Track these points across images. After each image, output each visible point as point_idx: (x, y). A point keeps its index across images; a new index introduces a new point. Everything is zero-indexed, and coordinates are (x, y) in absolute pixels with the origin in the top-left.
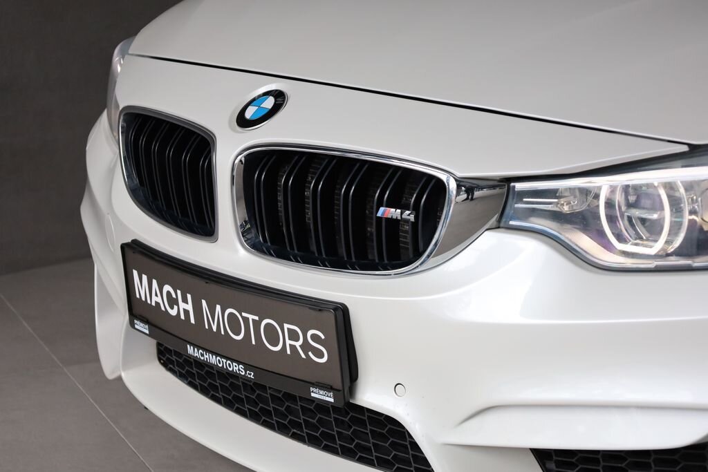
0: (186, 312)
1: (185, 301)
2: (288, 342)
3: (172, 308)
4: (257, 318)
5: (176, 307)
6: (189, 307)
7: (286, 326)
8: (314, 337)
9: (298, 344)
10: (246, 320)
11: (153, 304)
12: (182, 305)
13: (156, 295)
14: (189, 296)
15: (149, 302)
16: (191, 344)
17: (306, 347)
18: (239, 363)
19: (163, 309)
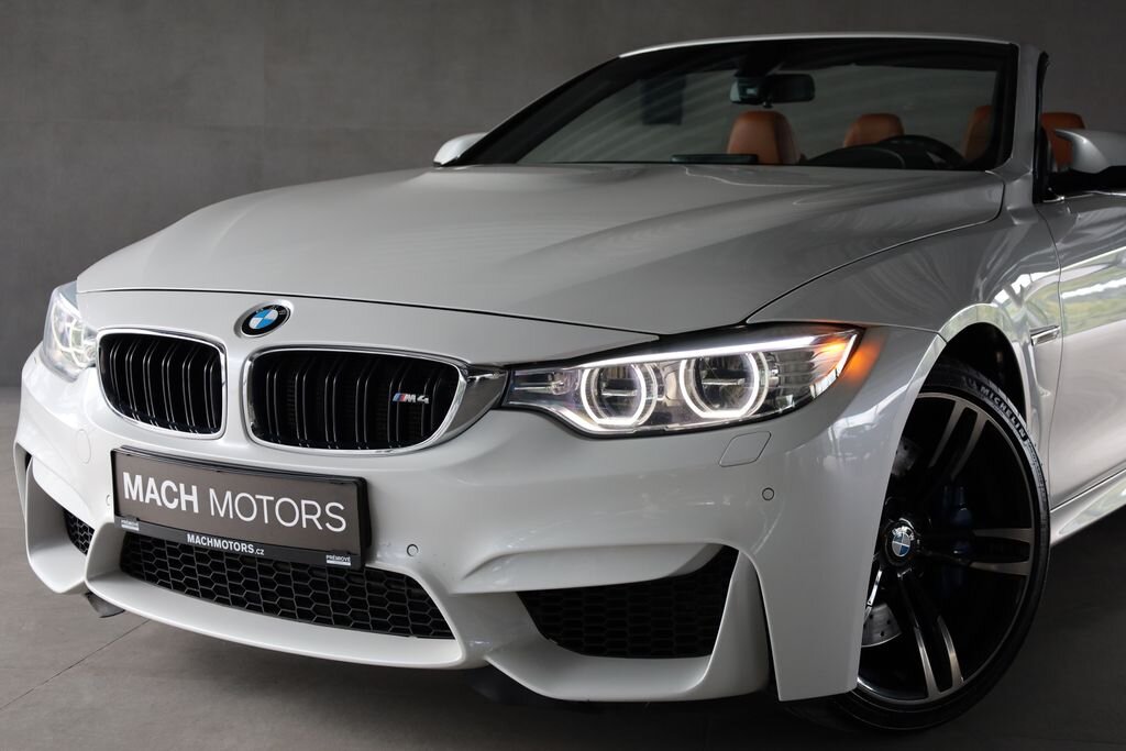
0: (189, 504)
1: (189, 492)
2: (304, 517)
3: (171, 501)
4: (272, 498)
5: (176, 501)
6: (194, 498)
7: (304, 502)
8: (333, 510)
9: (314, 518)
10: (259, 502)
11: (147, 501)
12: (184, 497)
13: (152, 492)
14: (194, 488)
15: (141, 500)
16: (191, 532)
17: (324, 519)
18: (247, 542)
19: (159, 504)
